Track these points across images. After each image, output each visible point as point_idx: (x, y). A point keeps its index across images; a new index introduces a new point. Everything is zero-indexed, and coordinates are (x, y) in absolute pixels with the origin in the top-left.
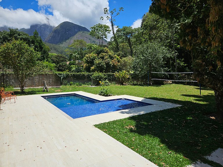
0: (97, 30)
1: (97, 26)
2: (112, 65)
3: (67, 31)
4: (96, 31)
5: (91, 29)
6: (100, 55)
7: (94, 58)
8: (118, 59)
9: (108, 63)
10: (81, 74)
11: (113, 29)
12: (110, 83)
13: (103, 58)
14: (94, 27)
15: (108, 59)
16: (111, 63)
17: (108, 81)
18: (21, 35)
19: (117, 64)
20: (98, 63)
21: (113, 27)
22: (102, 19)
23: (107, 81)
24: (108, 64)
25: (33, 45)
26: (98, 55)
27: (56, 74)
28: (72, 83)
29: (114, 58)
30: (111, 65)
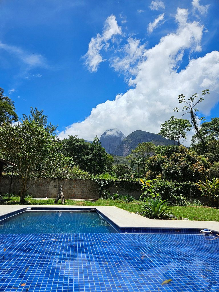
0: (170, 127)
1: (170, 122)
2: (194, 171)
3: (138, 141)
4: (168, 129)
5: (162, 127)
6: (172, 156)
7: (161, 160)
8: (204, 162)
9: (186, 168)
10: (133, 182)
11: (194, 121)
12: (189, 202)
13: (176, 160)
14: (165, 124)
15: (186, 162)
16: (191, 168)
17: (183, 196)
18: (80, 142)
19: (202, 170)
20: (168, 168)
21: (193, 118)
22: (176, 110)
23: (183, 198)
24: (185, 170)
25: (91, 152)
26: (168, 158)
27: (94, 180)
28: (116, 195)
29: (196, 161)
30: (191, 171)
